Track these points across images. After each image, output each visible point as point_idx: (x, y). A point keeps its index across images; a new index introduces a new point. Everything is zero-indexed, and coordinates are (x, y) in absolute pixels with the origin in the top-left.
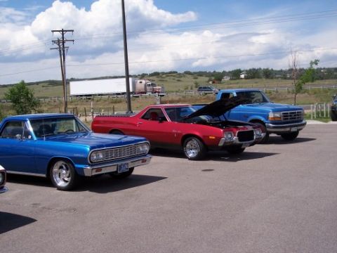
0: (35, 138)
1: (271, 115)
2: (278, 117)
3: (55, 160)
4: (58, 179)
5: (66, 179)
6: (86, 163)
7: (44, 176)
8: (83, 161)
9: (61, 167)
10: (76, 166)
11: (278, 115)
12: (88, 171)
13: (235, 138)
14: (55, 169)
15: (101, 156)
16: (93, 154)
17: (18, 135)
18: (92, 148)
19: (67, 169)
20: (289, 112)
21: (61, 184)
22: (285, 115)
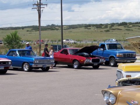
0: (19, 56)
1: (118, 55)
2: (121, 56)
3: (24, 63)
4: (25, 68)
5: (27, 68)
6: (33, 63)
7: (21, 67)
8: (32, 63)
9: (26, 65)
10: (30, 64)
11: (121, 54)
12: (33, 66)
13: (91, 61)
14: (24, 65)
15: (38, 62)
16: (35, 61)
17: (14, 55)
18: (35, 59)
19: (28, 65)
20: (126, 53)
21: (26, 70)
22: (124, 55)
